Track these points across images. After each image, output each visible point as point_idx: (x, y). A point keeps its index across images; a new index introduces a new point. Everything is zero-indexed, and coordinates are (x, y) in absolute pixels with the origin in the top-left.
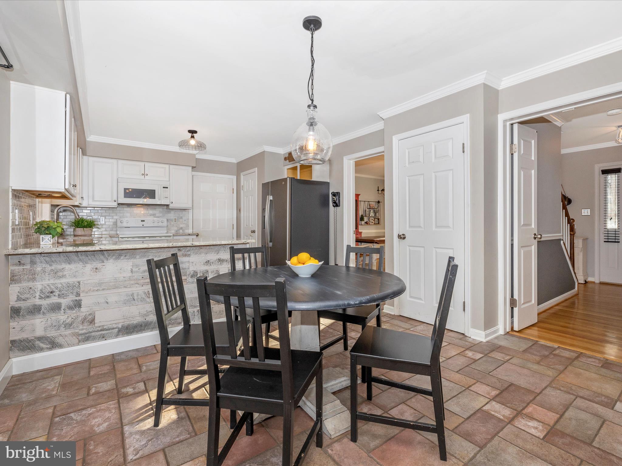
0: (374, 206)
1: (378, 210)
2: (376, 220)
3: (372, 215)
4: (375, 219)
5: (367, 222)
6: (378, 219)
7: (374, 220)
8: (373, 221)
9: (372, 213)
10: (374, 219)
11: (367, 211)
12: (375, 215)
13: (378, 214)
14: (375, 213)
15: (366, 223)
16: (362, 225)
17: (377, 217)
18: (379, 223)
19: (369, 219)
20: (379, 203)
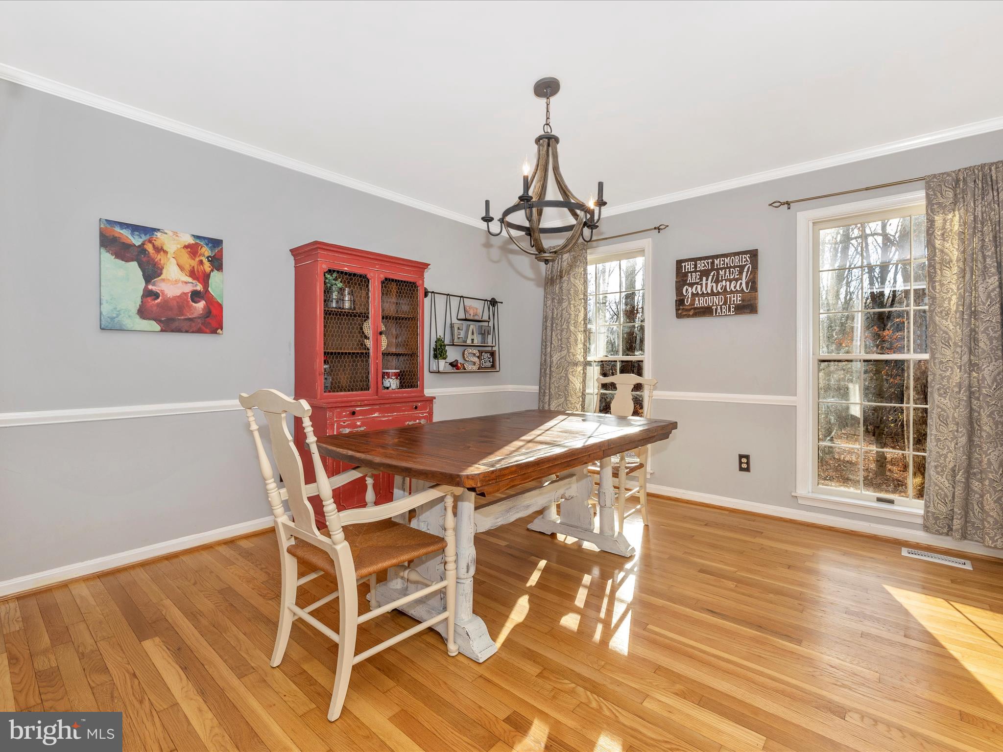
0: (480, 312)
1: (491, 324)
2: (486, 356)
3: (473, 340)
4: (481, 352)
5: (457, 361)
6: (493, 354)
7: (478, 357)
8: (476, 360)
9: (473, 334)
10: (478, 354)
11: (456, 329)
12: (484, 340)
13: (490, 337)
14: (484, 333)
15: (454, 365)
16: (439, 372)
17: (490, 349)
18: (493, 366)
19: (463, 354)
20: (494, 306)
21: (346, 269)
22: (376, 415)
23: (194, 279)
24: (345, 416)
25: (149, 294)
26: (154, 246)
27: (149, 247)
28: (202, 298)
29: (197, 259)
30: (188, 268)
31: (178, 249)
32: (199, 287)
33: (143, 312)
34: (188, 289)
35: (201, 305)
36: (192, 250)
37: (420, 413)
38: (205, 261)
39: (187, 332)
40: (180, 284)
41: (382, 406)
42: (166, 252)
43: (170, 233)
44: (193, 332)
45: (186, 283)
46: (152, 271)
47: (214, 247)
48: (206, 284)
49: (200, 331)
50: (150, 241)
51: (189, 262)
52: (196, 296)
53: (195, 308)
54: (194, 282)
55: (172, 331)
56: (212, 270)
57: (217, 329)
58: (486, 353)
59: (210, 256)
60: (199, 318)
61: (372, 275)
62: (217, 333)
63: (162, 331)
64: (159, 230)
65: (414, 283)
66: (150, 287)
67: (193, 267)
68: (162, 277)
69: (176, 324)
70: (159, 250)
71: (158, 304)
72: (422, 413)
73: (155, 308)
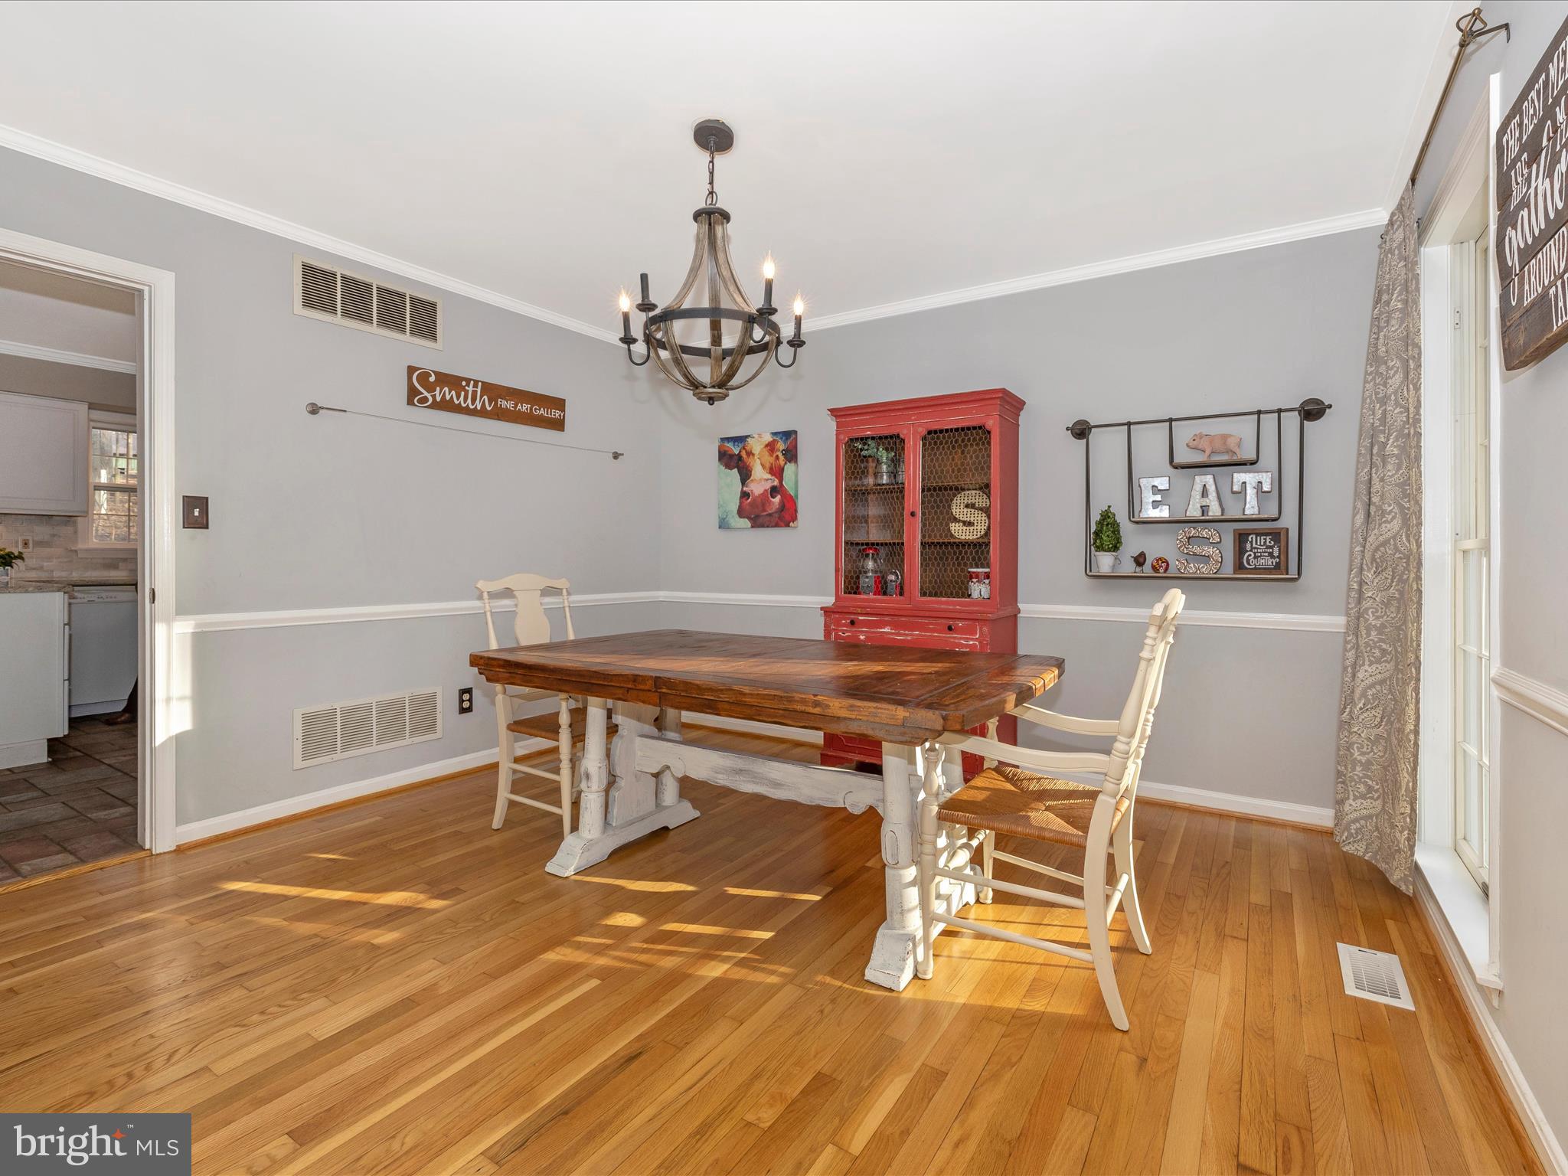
5: (1143, 554)
6: (1278, 537)
8: (1211, 551)
21: (869, 433)
22: (886, 630)
23: (772, 475)
24: (844, 625)
25: (745, 495)
26: (746, 451)
27: (744, 454)
28: (778, 493)
29: (775, 455)
30: (768, 466)
31: (762, 449)
32: (776, 483)
33: (741, 513)
34: (768, 486)
35: (777, 500)
36: (771, 447)
37: (961, 638)
38: (780, 455)
39: (768, 527)
40: (763, 482)
41: (896, 619)
42: (753, 455)
43: (756, 436)
44: (772, 527)
45: (767, 480)
46: (745, 476)
47: (787, 439)
48: (780, 477)
49: (777, 525)
50: (744, 449)
51: (769, 459)
52: (774, 491)
53: (773, 502)
54: (772, 478)
55: (759, 527)
56: (786, 463)
57: (789, 523)
58: (1257, 535)
59: (784, 450)
60: (776, 512)
61: (905, 432)
62: (789, 526)
63: (752, 527)
64: (749, 436)
65: (980, 427)
66: (745, 489)
67: (772, 464)
68: (752, 478)
69: (760, 520)
70: (750, 454)
71: (749, 503)
72: (967, 640)
73: (747, 507)
